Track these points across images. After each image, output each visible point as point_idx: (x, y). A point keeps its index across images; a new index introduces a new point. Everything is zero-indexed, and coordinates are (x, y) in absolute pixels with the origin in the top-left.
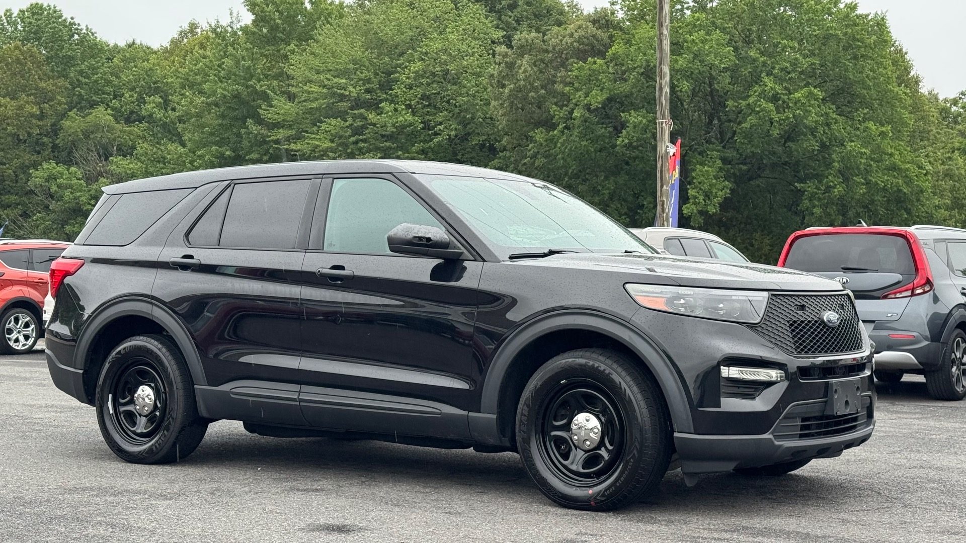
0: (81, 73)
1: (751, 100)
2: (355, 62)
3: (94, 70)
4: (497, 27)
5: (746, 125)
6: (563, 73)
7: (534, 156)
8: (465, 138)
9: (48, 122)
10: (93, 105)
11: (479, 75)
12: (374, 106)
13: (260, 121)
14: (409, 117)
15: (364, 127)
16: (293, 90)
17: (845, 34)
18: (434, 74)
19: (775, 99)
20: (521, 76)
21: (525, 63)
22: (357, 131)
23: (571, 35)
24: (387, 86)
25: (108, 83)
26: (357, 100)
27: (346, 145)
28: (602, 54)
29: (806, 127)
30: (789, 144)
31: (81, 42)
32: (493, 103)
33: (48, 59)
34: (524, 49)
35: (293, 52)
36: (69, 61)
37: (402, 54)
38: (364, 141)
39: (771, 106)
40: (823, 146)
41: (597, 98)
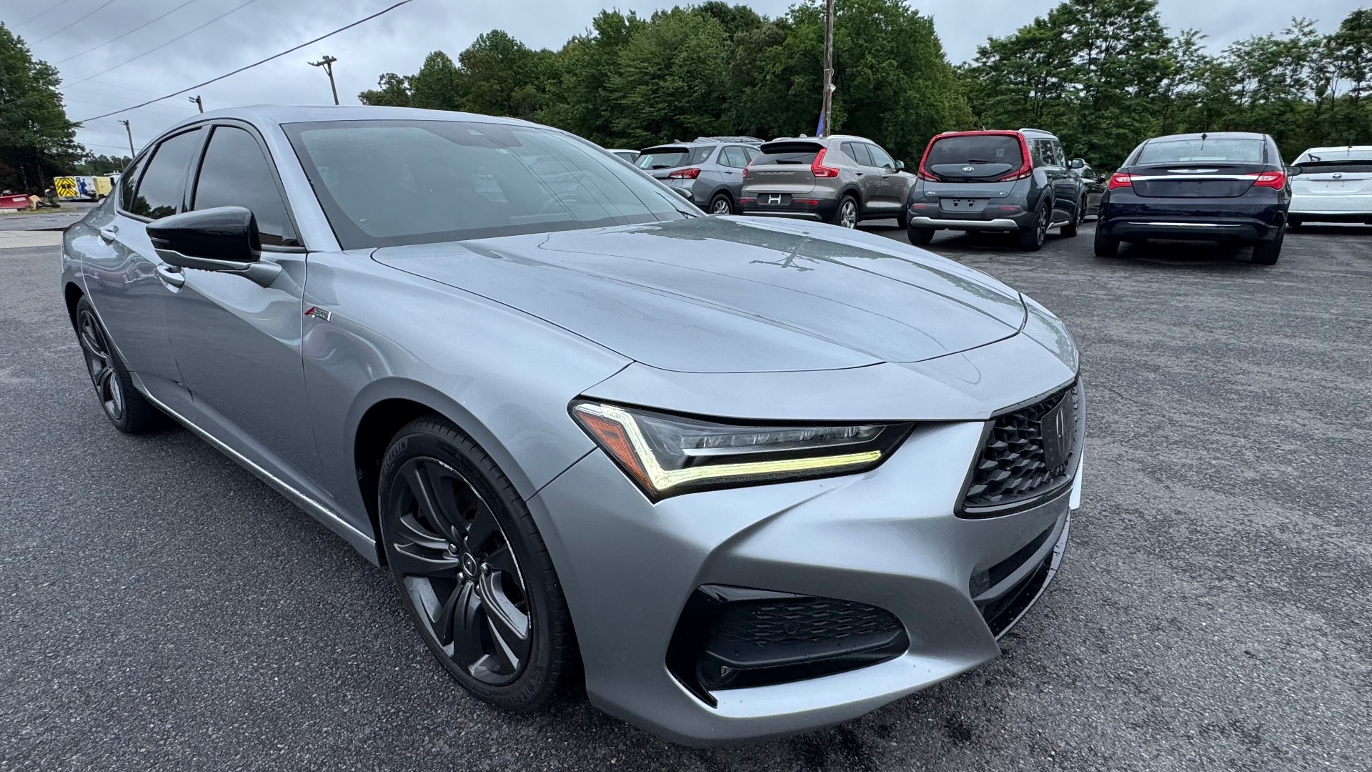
0: (519, 67)
1: (859, 68)
2: (652, 53)
3: (525, 65)
4: (726, 31)
5: (856, 83)
6: (759, 55)
7: (745, 102)
8: (709, 93)
9: (505, 94)
10: (526, 84)
11: (716, 58)
12: (662, 77)
13: (605, 89)
14: (681, 84)
15: (658, 89)
16: (621, 71)
17: (911, 29)
18: (693, 59)
19: (872, 67)
20: (738, 58)
21: (740, 50)
22: (655, 92)
23: (765, 33)
24: (669, 66)
25: (533, 72)
26: (654, 74)
27: (649, 100)
28: (780, 43)
29: (887, 82)
30: (878, 92)
31: (518, 51)
32: (724, 73)
33: (502, 60)
34: (740, 42)
35: (620, 50)
36: (513, 61)
37: (676, 49)
38: (658, 97)
39: (869, 71)
40: (896, 93)
41: (779, 69)
